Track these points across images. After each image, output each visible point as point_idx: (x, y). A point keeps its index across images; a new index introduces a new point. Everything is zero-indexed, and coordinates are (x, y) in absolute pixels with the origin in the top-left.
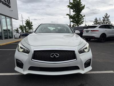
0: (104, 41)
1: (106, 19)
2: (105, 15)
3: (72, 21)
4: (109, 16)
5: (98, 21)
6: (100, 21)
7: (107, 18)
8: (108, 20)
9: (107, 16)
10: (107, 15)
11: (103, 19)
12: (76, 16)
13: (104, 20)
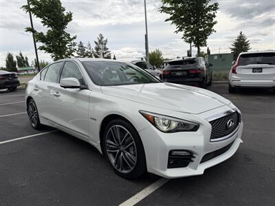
1: (101, 46)
2: (98, 38)
4: (106, 41)
5: (86, 50)
6: (90, 49)
7: (102, 43)
8: (105, 49)
9: (103, 40)
10: (102, 38)
11: (95, 45)
13: (97, 49)
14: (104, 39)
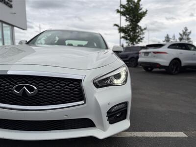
0: (176, 72)
1: (185, 37)
2: (183, 31)
3: (123, 37)
4: (190, 33)
5: (171, 40)
6: (174, 39)
7: (186, 35)
8: (188, 39)
9: (187, 32)
10: (186, 30)
11: (179, 36)
12: (131, 28)
13: (181, 39)
14: (189, 31)
